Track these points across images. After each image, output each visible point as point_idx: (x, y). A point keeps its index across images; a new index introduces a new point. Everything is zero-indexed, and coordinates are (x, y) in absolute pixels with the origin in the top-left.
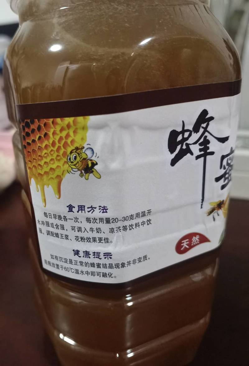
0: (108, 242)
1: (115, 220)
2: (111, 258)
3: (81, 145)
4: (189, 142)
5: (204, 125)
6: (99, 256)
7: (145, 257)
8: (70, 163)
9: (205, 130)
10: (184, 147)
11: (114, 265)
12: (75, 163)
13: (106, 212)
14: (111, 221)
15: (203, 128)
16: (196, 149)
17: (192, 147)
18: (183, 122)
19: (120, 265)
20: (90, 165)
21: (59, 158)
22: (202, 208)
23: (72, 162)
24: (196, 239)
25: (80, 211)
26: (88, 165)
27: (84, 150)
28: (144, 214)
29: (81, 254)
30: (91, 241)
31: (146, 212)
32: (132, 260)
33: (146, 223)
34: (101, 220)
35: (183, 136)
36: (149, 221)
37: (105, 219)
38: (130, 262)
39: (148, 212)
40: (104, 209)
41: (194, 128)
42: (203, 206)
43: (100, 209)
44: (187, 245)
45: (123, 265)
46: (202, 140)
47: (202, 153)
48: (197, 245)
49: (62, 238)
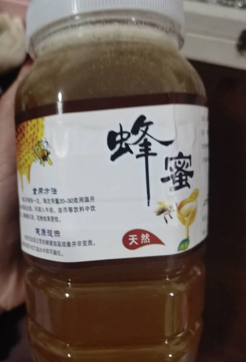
0: (57, 221)
1: (63, 201)
2: (59, 236)
3: (41, 139)
4: (128, 142)
5: (144, 129)
6: (51, 233)
7: (90, 242)
8: (35, 154)
9: (145, 133)
10: (124, 146)
11: (61, 243)
12: (38, 153)
13: (56, 193)
14: (59, 202)
15: (142, 131)
16: (136, 149)
17: (132, 147)
18: (120, 125)
19: (67, 244)
20: (46, 153)
21: (29, 151)
24: (145, 237)
25: (40, 193)
27: (42, 143)
28: (87, 200)
30: (47, 220)
32: (77, 241)
33: (90, 209)
35: (122, 136)
36: (93, 207)
37: (55, 200)
38: (75, 243)
39: (91, 198)
41: (132, 131)
42: (150, 204)
43: (52, 191)
44: (135, 240)
46: (142, 142)
47: (143, 153)
48: (148, 244)
49: (30, 218)
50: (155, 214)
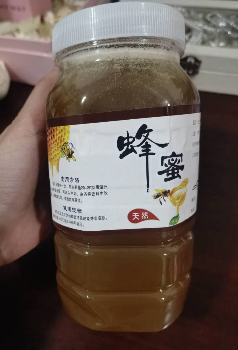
0: (79, 202)
1: (83, 188)
2: (81, 212)
3: (67, 141)
6: (75, 210)
7: (104, 217)
8: (62, 152)
9: (146, 138)
10: (130, 148)
11: (83, 218)
12: (64, 151)
13: (78, 182)
14: (81, 188)
15: (144, 136)
16: (139, 150)
17: (135, 148)
20: (71, 153)
21: (58, 149)
22: (148, 192)
23: (63, 151)
24: (145, 215)
25: (67, 181)
26: (70, 153)
27: (68, 144)
28: (102, 188)
29: (67, 209)
30: (72, 200)
31: (103, 186)
32: (94, 217)
33: (104, 194)
34: (76, 186)
35: (128, 140)
36: (106, 192)
37: (78, 187)
38: (92, 217)
39: (104, 186)
40: (77, 180)
42: (149, 190)
43: (75, 180)
44: (137, 216)
45: (88, 218)
46: (144, 144)
47: (144, 153)
48: (147, 219)
49: (59, 198)
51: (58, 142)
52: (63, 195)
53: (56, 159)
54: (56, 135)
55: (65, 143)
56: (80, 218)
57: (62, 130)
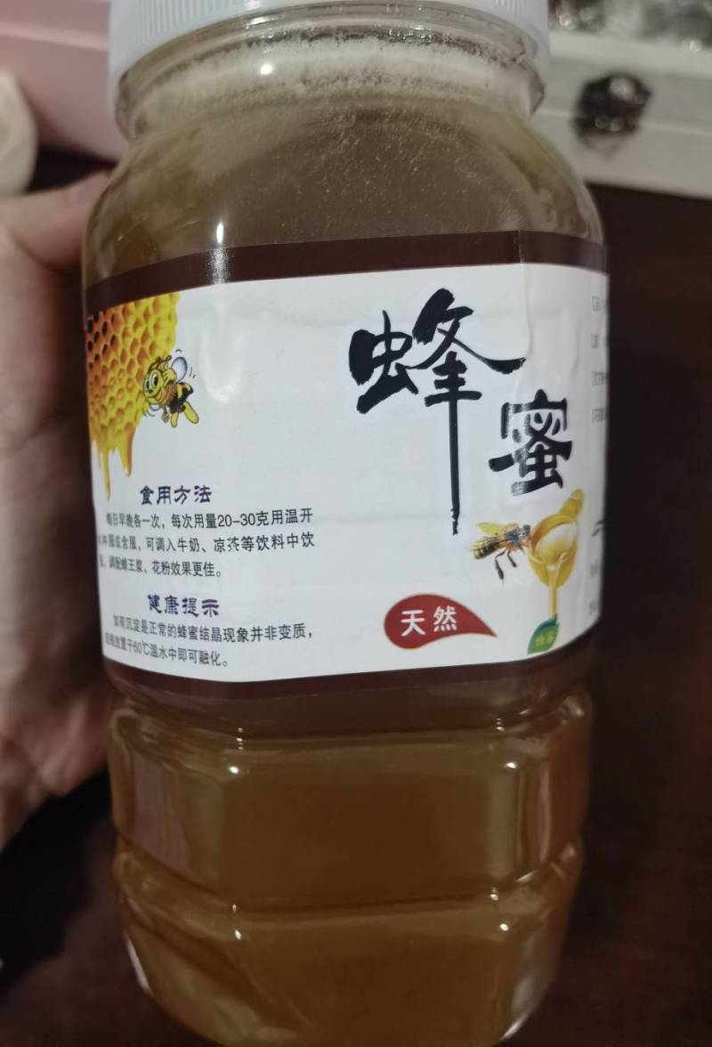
0: (210, 574)
1: (226, 520)
2: (216, 613)
4: (404, 360)
5: (447, 326)
6: (193, 607)
7: (299, 628)
8: (147, 394)
9: (450, 337)
10: (393, 372)
11: (222, 632)
12: (155, 392)
13: (208, 500)
14: (217, 522)
15: (441, 331)
16: (426, 381)
17: (412, 374)
18: (385, 314)
19: (236, 635)
20: (180, 394)
21: (130, 385)
22: (455, 532)
23: (151, 391)
24: (445, 616)
25: (162, 500)
26: (177, 394)
27: (170, 362)
28: (292, 519)
29: (163, 604)
30: (181, 572)
31: (299, 512)
32: (264, 626)
33: (301, 542)
34: (199, 518)
35: (388, 345)
36: (308, 536)
37: (205, 517)
38: (259, 630)
39: (302, 512)
40: (204, 494)
41: (416, 331)
42: (458, 528)
43: (196, 493)
44: (417, 623)
45: (242, 634)
46: (442, 361)
47: (444, 390)
48: (452, 633)
49: (132, 570)
50: (471, 555)
51: (132, 362)
52: (148, 556)
53: (121, 426)
54: (125, 334)
55: (159, 361)
56: (210, 632)
57: (146, 315)
